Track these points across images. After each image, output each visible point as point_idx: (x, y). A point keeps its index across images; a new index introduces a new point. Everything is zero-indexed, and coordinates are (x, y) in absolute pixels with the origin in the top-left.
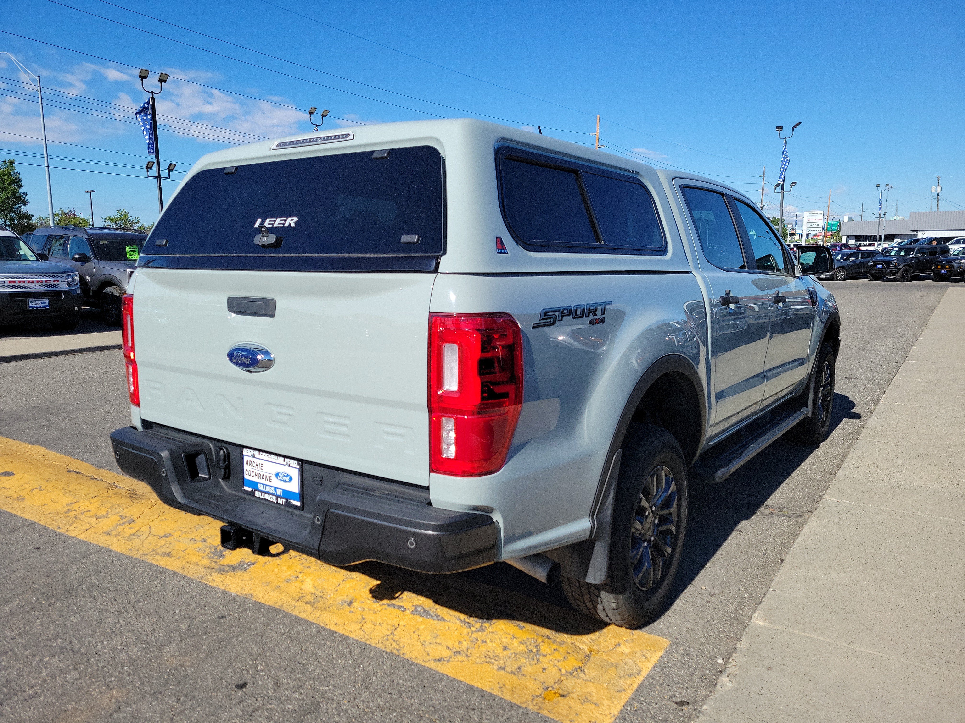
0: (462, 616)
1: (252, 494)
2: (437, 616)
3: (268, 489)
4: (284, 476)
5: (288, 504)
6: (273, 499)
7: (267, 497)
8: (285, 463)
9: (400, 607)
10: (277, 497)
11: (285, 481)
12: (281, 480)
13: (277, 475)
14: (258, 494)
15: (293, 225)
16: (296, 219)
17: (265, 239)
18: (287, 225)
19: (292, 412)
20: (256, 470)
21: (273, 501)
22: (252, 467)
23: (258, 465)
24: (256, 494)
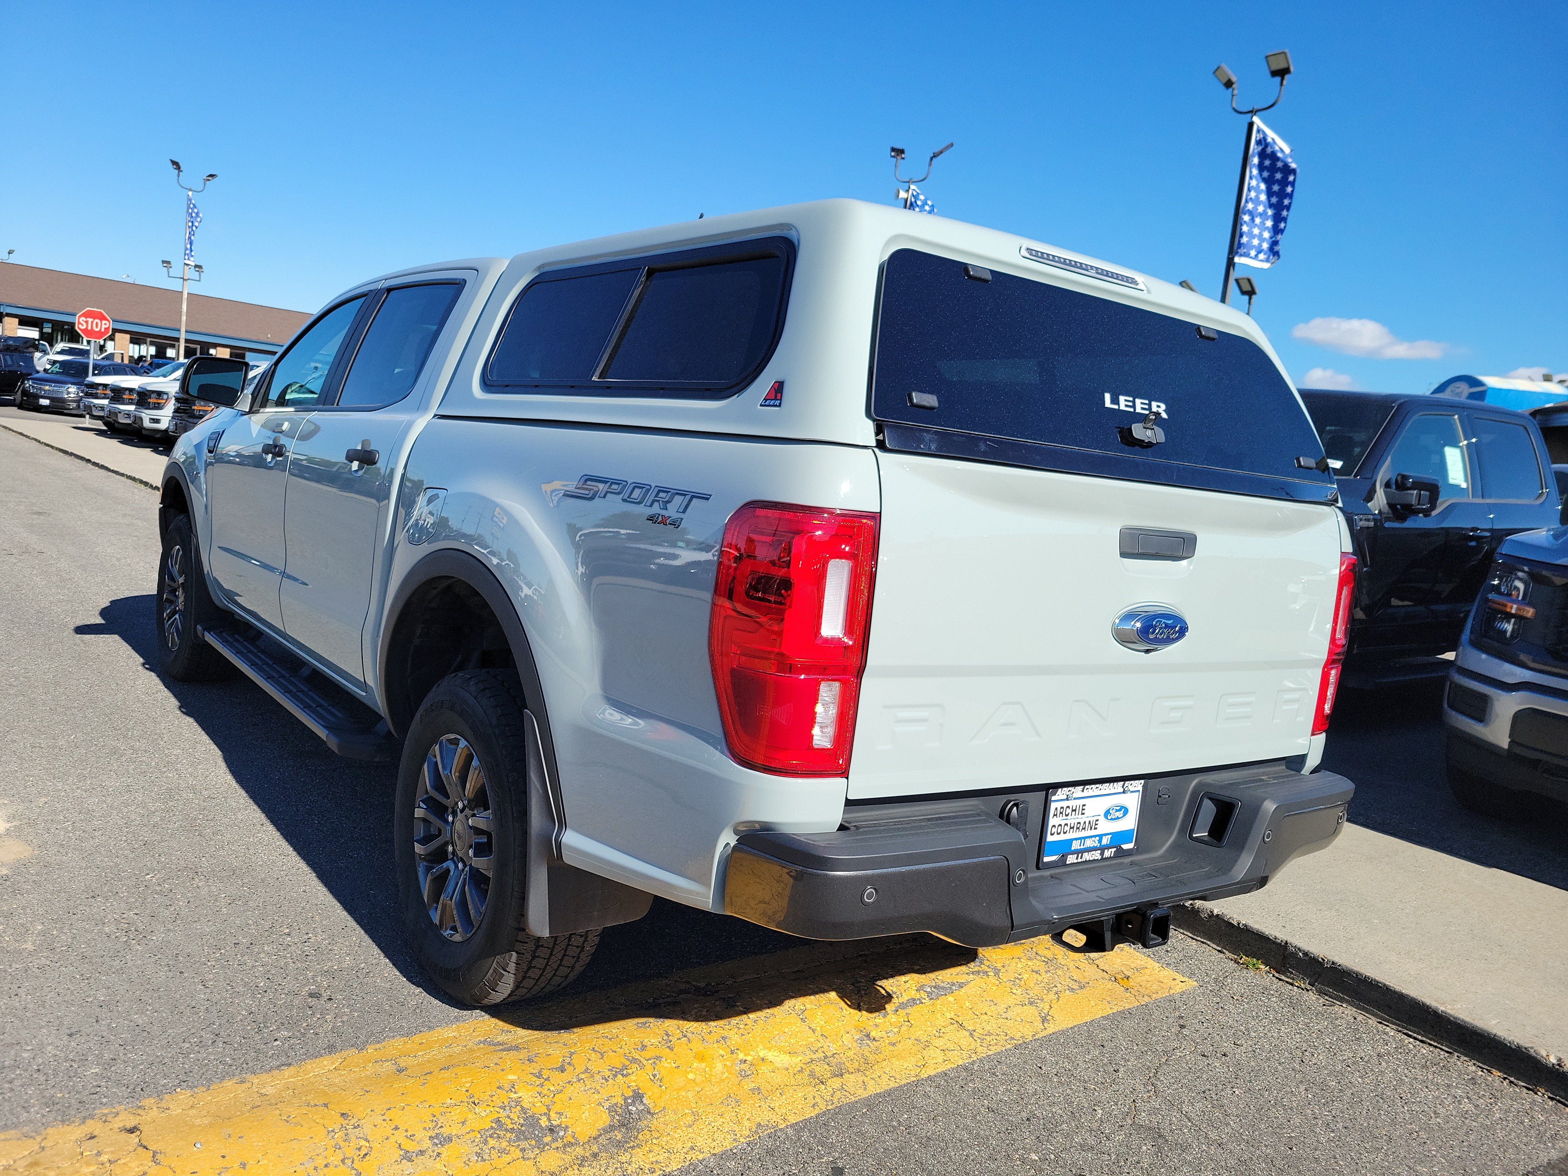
1: (1062, 862)
2: (952, 984)
3: (1089, 843)
4: (1117, 811)
5: (1121, 853)
6: (1097, 855)
7: (1087, 856)
8: (1123, 791)
10: (1102, 849)
11: (1118, 818)
12: (1112, 819)
13: (1107, 814)
14: (1071, 859)
15: (1164, 415)
17: (1149, 434)
19: (1190, 703)
20: (1073, 820)
21: (1096, 858)
22: (1064, 817)
23: (1075, 810)
24: (1068, 859)
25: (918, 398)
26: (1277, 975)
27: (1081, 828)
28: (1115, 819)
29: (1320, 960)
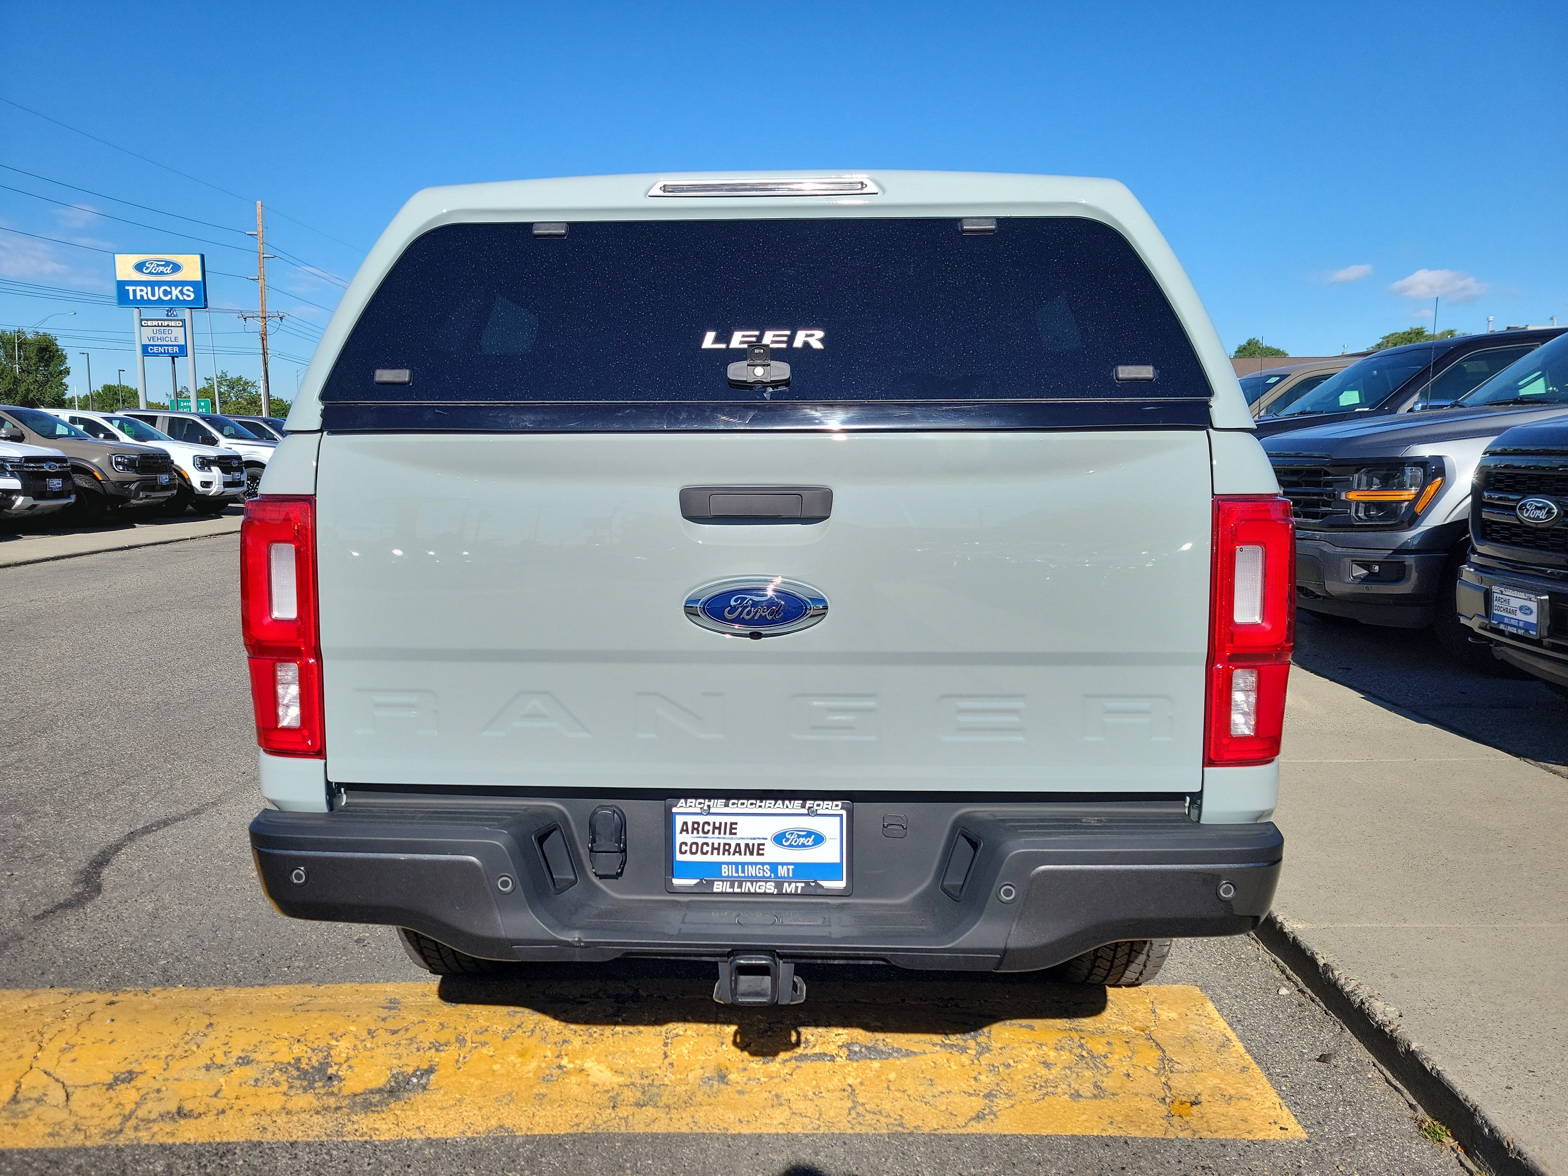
0: (937, 1038)
1: (706, 889)
2: (898, 1050)
3: (752, 871)
4: (799, 836)
5: (813, 892)
6: (768, 888)
7: (751, 887)
8: (805, 811)
9: (821, 1056)
10: (779, 882)
11: (803, 846)
12: (791, 846)
13: (779, 838)
14: (719, 887)
15: (817, 345)
16: (820, 334)
17: (759, 371)
18: (798, 343)
19: (871, 704)
20: (715, 839)
21: (768, 891)
22: (701, 834)
23: (719, 828)
24: (715, 886)
25: (384, 375)
26: (1463, 1156)
27: (732, 850)
28: (798, 846)
29: (1505, 1144)
